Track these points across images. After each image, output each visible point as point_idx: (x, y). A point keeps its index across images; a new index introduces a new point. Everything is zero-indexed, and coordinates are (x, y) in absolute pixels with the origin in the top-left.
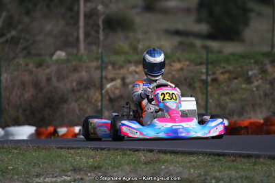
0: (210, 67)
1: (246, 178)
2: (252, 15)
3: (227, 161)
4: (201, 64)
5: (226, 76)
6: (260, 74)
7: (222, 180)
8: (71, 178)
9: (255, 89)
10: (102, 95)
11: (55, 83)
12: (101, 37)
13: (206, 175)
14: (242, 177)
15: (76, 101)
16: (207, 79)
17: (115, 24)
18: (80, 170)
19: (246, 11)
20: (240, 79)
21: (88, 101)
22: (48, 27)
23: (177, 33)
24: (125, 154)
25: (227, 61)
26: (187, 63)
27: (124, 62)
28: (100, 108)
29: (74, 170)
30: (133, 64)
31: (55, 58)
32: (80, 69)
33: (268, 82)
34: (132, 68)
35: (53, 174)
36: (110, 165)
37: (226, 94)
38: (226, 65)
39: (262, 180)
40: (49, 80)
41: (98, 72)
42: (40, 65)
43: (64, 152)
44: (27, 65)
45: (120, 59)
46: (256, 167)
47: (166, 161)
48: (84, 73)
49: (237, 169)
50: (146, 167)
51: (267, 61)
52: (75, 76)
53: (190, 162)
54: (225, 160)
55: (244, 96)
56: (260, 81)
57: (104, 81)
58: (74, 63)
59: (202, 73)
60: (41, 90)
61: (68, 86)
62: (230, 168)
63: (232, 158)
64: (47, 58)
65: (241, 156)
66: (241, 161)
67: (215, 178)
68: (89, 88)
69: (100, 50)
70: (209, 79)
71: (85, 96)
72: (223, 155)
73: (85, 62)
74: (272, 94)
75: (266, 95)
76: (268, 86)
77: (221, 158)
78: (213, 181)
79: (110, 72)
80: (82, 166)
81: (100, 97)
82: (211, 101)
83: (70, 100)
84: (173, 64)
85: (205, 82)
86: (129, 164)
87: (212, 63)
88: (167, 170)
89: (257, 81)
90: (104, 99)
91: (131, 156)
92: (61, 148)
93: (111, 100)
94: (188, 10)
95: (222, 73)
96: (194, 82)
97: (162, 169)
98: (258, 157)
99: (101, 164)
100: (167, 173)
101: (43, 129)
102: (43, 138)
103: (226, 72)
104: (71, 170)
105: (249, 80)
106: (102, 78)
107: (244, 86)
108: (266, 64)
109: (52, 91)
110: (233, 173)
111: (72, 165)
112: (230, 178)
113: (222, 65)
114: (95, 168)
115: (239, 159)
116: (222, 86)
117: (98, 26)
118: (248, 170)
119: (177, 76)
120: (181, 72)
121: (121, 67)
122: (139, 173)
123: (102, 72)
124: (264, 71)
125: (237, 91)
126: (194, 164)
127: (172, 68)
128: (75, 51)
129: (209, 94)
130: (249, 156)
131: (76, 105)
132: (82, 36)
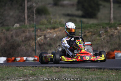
0: (83, 30)
1: (99, 78)
2: (101, 7)
3: (91, 71)
4: (79, 28)
5: (90, 34)
6: (105, 32)
7: (89, 79)
8: (23, 79)
10: (35, 43)
11: (15, 38)
12: (35, 17)
13: (82, 77)
14: (97, 78)
15: (24, 46)
16: (82, 35)
17: (41, 12)
18: (26, 76)
19: (98, 5)
20: (96, 35)
21: (29, 45)
22: (11, 13)
23: (68, 15)
24: (46, 69)
25: (90, 27)
27: (45, 28)
28: (35, 49)
29: (24, 76)
30: (49, 29)
31: (14, 27)
32: (26, 32)
33: (108, 36)
34: (49, 31)
35: (14, 78)
36: (39, 73)
38: (90, 29)
39: (106, 79)
40: (12, 36)
41: (34, 33)
42: (8, 30)
43: (19, 68)
44: (2, 30)
45: (43, 27)
46: (104, 73)
47: (64, 72)
48: (27, 33)
49: (95, 74)
50: (55, 74)
51: (108, 27)
52: (24, 35)
53: (74, 72)
54: (90, 70)
55: (98, 43)
56: (105, 36)
57: (36, 37)
58: (23, 29)
59: (79, 32)
60: (9, 41)
61: (21, 39)
62: (92, 74)
63: (93, 69)
64: (11, 27)
65: (97, 68)
66: (97, 71)
67: (86, 78)
68: (30, 40)
69: (34, 23)
71: (28, 44)
72: (89, 68)
73: (28, 28)
74: (110, 41)
75: (107, 42)
76: (108, 38)
77: (88, 70)
78: (85, 80)
79: (39, 33)
80: (27, 74)
81: (35, 44)
83: (21, 45)
86: (48, 73)
87: (84, 28)
88: (64, 75)
89: (104, 36)
90: (36, 45)
91: (49, 70)
92: (18, 66)
93: (40, 45)
94: (73, 5)
95: (88, 32)
97: (63, 75)
98: (104, 69)
99: (35, 73)
100: (64, 76)
101: (10, 59)
102: (10, 62)
103: (90, 32)
104: (22, 76)
105: (100, 35)
106: (35, 35)
107: (98, 38)
108: (107, 28)
109: (13, 42)
110: (93, 76)
111: (23, 74)
112: (92, 79)
113: (88, 29)
114: (33, 75)
115: (96, 70)
116: (88, 38)
117: (33, 12)
118: (100, 75)
121: (44, 30)
122: (52, 77)
123: (35, 32)
124: (106, 31)
125: (95, 40)
126: (77, 72)
128: (23, 24)
130: (100, 69)
131: (24, 47)
132: (26, 17)
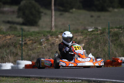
0: (23, 38)
2: (42, 14)
3: (31, 80)
4: (19, 36)
5: (31, 42)
6: (46, 41)
9: (43, 48)
19: (39, 13)
20: (37, 43)
23: (9, 22)
25: (31, 35)
26: (13, 36)
33: (49, 44)
37: (31, 50)
38: (30, 37)
47: (3, 81)
51: (49, 35)
53: (14, 81)
55: (39, 51)
56: (46, 44)
59: (20, 40)
63: (33, 79)
65: (37, 78)
70: (23, 43)
72: (29, 77)
74: (51, 50)
75: (48, 50)
76: (49, 46)
77: (29, 79)
82: (24, 53)
84: (7, 36)
85: (21, 45)
87: (24, 36)
89: (45, 44)
94: (13, 12)
95: (29, 40)
96: (16, 45)
98: (45, 78)
103: (31, 40)
105: (41, 44)
107: (39, 46)
108: (48, 36)
113: (29, 37)
115: (36, 79)
116: (29, 46)
119: (8, 42)
120: (10, 40)
124: (47, 40)
125: (35, 49)
127: (6, 38)
129: (23, 50)
130: (41, 78)
